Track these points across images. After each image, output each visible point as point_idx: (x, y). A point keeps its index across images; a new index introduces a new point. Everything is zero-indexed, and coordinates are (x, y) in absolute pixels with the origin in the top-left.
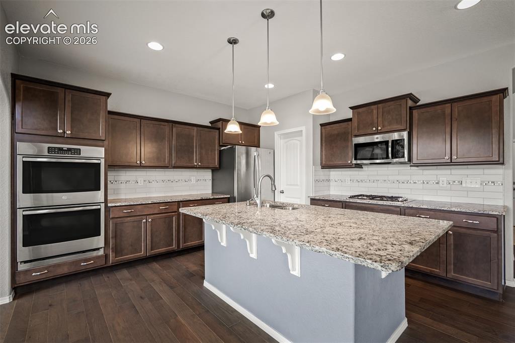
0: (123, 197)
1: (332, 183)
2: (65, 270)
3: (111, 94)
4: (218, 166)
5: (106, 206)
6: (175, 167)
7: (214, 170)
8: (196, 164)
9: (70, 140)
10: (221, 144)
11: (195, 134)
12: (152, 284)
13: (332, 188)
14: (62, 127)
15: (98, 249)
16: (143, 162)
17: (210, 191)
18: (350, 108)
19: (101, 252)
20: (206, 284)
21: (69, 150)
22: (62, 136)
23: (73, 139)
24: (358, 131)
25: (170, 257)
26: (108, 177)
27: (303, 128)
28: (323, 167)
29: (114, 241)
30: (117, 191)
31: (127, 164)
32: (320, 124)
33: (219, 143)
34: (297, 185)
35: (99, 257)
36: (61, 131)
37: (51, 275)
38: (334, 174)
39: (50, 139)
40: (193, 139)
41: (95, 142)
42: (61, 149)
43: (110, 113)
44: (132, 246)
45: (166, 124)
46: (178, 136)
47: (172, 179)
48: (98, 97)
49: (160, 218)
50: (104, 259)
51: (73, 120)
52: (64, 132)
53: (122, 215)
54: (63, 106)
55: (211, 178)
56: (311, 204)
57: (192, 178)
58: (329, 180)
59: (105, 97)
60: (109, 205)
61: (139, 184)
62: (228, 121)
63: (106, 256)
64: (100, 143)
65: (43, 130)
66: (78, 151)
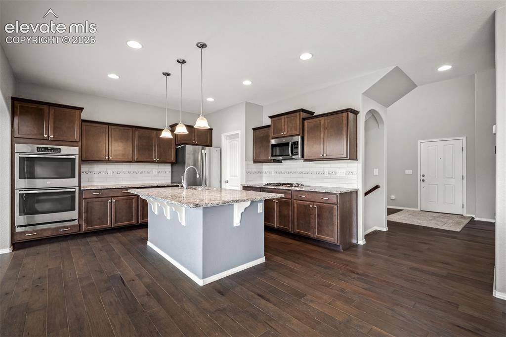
0: (96, 184)
1: (264, 175)
2: (49, 234)
3: (83, 108)
4: (174, 161)
5: (80, 189)
6: (137, 162)
7: (173, 164)
8: (155, 159)
9: (53, 142)
10: (177, 144)
11: (154, 136)
12: (111, 244)
13: (263, 178)
14: (48, 133)
15: (74, 220)
16: (111, 158)
17: (170, 182)
18: (270, 117)
19: (76, 222)
20: (149, 244)
21: (52, 149)
22: (47, 139)
23: (56, 141)
24: (274, 134)
25: (131, 230)
26: (82, 169)
27: (239, 132)
28: (255, 162)
29: (86, 215)
30: (90, 180)
31: (97, 159)
32: (253, 129)
33: (175, 143)
34: (236, 176)
35: (74, 226)
36: (47, 136)
37: (39, 236)
38: (266, 167)
39: (39, 141)
40: (152, 140)
41: (71, 143)
42: (46, 149)
43: (83, 121)
44: (99, 219)
45: (130, 128)
46: (140, 137)
47: (136, 171)
48: (74, 110)
49: (123, 200)
50: (78, 228)
51: (55, 128)
52: (49, 136)
53: (92, 196)
54: (48, 118)
55: (170, 171)
56: (243, 190)
57: (154, 171)
58: (261, 173)
59: (79, 111)
60: (82, 189)
61: (109, 174)
62: (162, 130)
63: (80, 226)
64: (76, 144)
65: (33, 135)
66: (59, 150)
